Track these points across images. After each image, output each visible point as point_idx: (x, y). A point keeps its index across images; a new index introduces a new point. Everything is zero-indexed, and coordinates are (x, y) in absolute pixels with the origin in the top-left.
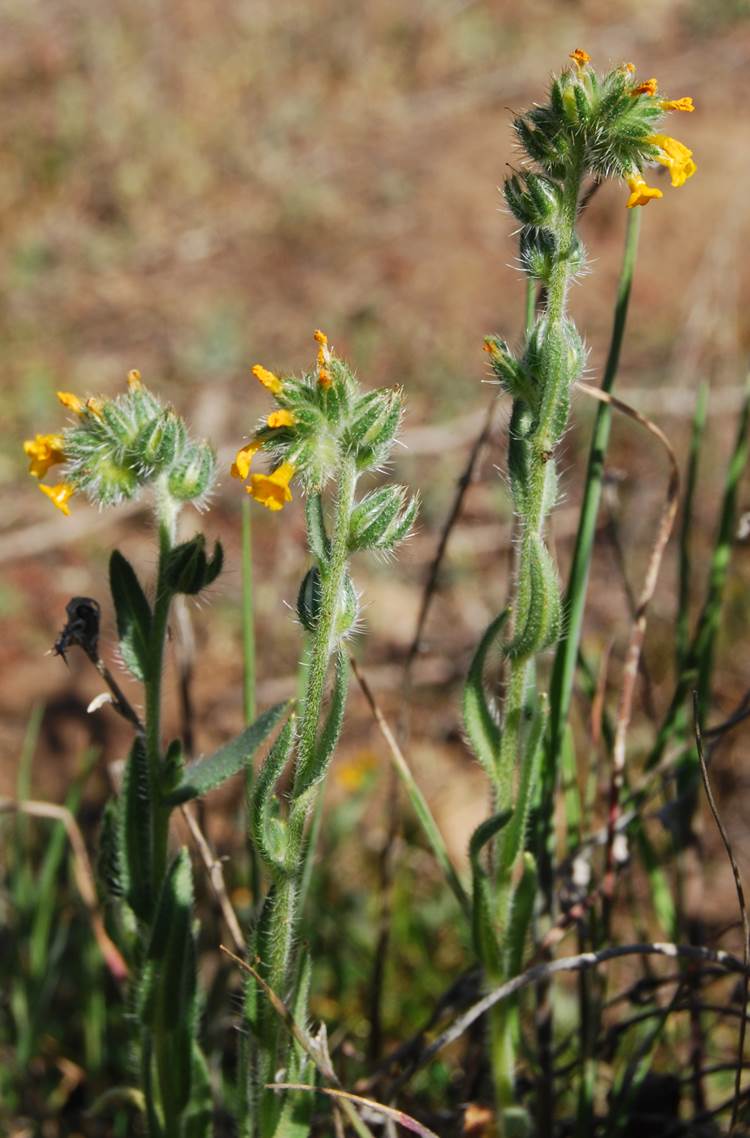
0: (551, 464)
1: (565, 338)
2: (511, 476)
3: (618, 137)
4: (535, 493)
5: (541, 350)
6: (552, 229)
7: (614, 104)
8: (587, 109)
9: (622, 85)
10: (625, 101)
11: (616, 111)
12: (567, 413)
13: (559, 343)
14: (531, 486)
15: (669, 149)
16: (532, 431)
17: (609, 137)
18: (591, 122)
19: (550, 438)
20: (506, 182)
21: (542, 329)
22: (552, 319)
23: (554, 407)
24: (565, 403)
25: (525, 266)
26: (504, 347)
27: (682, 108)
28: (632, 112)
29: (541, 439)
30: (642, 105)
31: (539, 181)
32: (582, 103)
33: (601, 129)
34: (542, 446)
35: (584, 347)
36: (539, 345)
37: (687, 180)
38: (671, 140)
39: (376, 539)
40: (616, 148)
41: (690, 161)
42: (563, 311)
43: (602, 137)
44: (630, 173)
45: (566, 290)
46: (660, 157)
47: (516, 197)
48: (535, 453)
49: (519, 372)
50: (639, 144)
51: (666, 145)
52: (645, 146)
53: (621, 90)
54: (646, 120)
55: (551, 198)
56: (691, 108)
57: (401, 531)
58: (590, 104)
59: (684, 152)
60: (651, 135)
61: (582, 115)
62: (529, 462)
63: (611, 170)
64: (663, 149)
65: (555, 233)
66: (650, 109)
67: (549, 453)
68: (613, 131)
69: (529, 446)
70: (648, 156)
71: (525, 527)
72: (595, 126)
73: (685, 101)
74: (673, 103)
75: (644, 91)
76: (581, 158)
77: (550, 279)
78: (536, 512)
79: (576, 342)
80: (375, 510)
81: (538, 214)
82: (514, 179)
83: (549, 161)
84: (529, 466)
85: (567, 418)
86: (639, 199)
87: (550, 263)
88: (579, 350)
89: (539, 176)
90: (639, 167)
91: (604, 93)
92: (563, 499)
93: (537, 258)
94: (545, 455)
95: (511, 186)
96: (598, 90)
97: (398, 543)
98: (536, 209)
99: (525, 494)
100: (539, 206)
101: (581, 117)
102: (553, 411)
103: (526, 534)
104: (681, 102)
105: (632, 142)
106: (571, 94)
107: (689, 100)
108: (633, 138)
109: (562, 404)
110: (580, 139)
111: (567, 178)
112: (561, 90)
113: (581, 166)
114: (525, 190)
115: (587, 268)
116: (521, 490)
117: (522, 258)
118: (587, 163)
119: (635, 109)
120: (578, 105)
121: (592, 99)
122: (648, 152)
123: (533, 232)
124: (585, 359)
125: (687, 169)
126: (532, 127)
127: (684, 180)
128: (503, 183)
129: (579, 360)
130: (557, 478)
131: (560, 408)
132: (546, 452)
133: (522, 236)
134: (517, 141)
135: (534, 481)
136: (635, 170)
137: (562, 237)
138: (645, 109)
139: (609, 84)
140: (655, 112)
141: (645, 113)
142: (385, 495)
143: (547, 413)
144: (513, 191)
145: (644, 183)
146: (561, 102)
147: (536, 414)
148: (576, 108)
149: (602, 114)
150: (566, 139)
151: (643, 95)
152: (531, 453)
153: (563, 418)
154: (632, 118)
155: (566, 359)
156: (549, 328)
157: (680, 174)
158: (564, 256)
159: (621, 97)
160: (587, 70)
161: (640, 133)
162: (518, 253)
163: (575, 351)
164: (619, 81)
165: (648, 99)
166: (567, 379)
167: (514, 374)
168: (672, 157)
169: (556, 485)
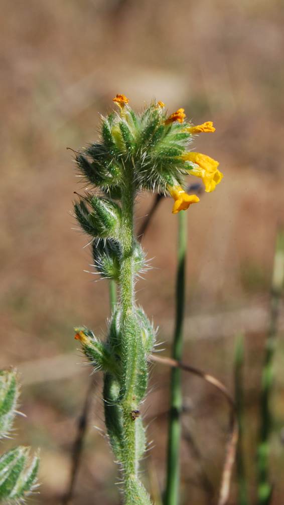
0: (138, 421)
1: (137, 321)
2: (109, 433)
3: (158, 159)
4: (129, 444)
5: (120, 333)
6: (117, 239)
7: (152, 133)
8: (131, 139)
9: (156, 118)
10: (161, 130)
11: (154, 139)
12: (146, 380)
13: (133, 327)
14: (126, 439)
15: (201, 163)
16: (121, 398)
17: (152, 160)
18: (136, 151)
19: (136, 401)
20: (76, 207)
21: (118, 317)
22: (125, 308)
23: (135, 377)
24: (144, 372)
25: (99, 270)
26: (90, 335)
27: (206, 130)
28: (167, 138)
29: (128, 402)
30: (174, 132)
31: (101, 202)
32: (127, 135)
33: (145, 154)
34: (130, 407)
35: (152, 326)
36: (118, 329)
37: (216, 186)
38: (201, 155)
39: (9, 492)
40: (158, 168)
41: (217, 171)
42: (133, 301)
43: (146, 160)
44: (172, 185)
45: (133, 285)
46: (193, 170)
47: (85, 216)
48: (125, 414)
49: (105, 352)
50: (176, 162)
51: (197, 159)
52: (181, 163)
53: (156, 122)
54: (179, 143)
55: (111, 213)
56: (213, 130)
57: (29, 482)
58: (133, 135)
59: (212, 164)
60: (185, 153)
61: (128, 145)
62: (122, 420)
63: (157, 185)
64: (196, 163)
65: (119, 241)
66: (181, 134)
67: (137, 412)
68: (155, 153)
69: (121, 408)
70: (184, 171)
71: (125, 471)
72: (139, 152)
73: (207, 124)
74: (198, 127)
75: (175, 119)
76: (131, 179)
77: (120, 277)
78: (132, 459)
79: (146, 324)
80: (5, 470)
81: (104, 227)
82: (82, 204)
83: (107, 185)
84: (122, 424)
85: (147, 384)
86: (182, 204)
87: (118, 265)
88: (149, 329)
89: (100, 198)
90: (178, 180)
91: (145, 125)
92: (152, 445)
93: (107, 262)
94: (133, 414)
95: (80, 210)
96: (138, 124)
97: (27, 493)
98: (102, 223)
99: (122, 446)
100: (103, 221)
101: (127, 147)
102: (135, 379)
103: (127, 477)
104: (204, 125)
105: (170, 161)
106: (118, 130)
107: (211, 124)
108: (170, 158)
109: (142, 373)
110: (129, 165)
111: (123, 197)
112: (109, 128)
113: (132, 187)
114: (91, 211)
115: (147, 265)
116: (118, 443)
117: (96, 264)
118: (137, 183)
119: (169, 135)
120: (124, 137)
121: (134, 131)
122: (183, 167)
123: (102, 242)
124: (154, 336)
125: (216, 178)
126: (90, 160)
127: (214, 186)
128: (73, 208)
129: (150, 337)
130: (144, 430)
131: (140, 376)
132: (134, 411)
133: (94, 247)
134: (81, 173)
135: (127, 435)
136: (176, 183)
137: (124, 243)
138: (177, 135)
139: (146, 119)
140: (184, 136)
141: (177, 138)
142: (12, 456)
143: (131, 381)
144: (82, 212)
145: (183, 192)
146: (110, 137)
147: (122, 383)
148: (122, 140)
149: (143, 142)
150: (118, 166)
151: (175, 124)
152: (123, 414)
153: (144, 383)
154: (167, 143)
155: (141, 338)
156: (124, 316)
157: (211, 182)
159: (157, 127)
160: (128, 110)
161: (175, 153)
162: (91, 259)
163: (146, 331)
164: (153, 116)
165: (178, 126)
166: (143, 354)
167: (100, 353)
168: (204, 168)
169: (144, 435)
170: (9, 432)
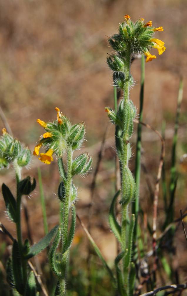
0: (129, 145)
1: (130, 105)
2: (117, 149)
3: (141, 41)
4: (125, 154)
5: (123, 110)
6: (123, 72)
7: (139, 31)
8: (131, 33)
9: (141, 24)
10: (142, 29)
11: (140, 32)
12: (132, 128)
13: (128, 107)
14: (124, 152)
15: (158, 43)
16: (122, 135)
17: (138, 41)
18: (132, 37)
19: (128, 137)
20: (108, 59)
21: (122, 104)
22: (125, 99)
23: (128, 127)
24: (132, 125)
25: (115, 84)
26: (111, 110)
27: (160, 30)
28: (145, 32)
29: (125, 137)
30: (147, 31)
31: (118, 57)
32: (129, 31)
33: (136, 39)
34: (126, 139)
35: (135, 108)
36: (122, 108)
37: (163, 52)
38: (158, 40)
40: (141, 44)
41: (164, 46)
42: (128, 97)
43: (136, 41)
44: (146, 51)
45: (129, 91)
46: (154, 46)
47: (111, 63)
48: (124, 141)
49: (117, 117)
50: (148, 42)
51: (156, 41)
52: (149, 43)
53: (141, 26)
54: (149, 35)
55: (121, 62)
56: (163, 30)
58: (131, 31)
59: (162, 43)
60: (151, 39)
61: (129, 35)
62: (122, 144)
63: (140, 51)
64: (156, 43)
65: (124, 73)
66: (150, 31)
67: (128, 141)
68: (140, 39)
69: (122, 139)
70: (151, 46)
71: (123, 164)
72: (134, 38)
73: (160, 28)
74: (157, 29)
75: (148, 25)
76: (130, 49)
77: (124, 87)
78: (126, 160)
79: (133, 107)
80: (79, 162)
81: (118, 67)
82: (110, 58)
83: (120, 50)
84: (122, 146)
85: (133, 130)
86: (149, 59)
87: (123, 82)
88: (134, 109)
89: (117, 56)
91: (136, 27)
92: (133, 155)
93: (119, 82)
94: (127, 142)
95: (109, 60)
96: (133, 27)
98: (118, 66)
99: (122, 154)
100: (118, 65)
101: (129, 36)
102: (128, 128)
103: (124, 166)
104: (159, 28)
105: (146, 41)
106: (125, 29)
107: (162, 28)
108: (146, 40)
109: (131, 126)
110: (129, 42)
111: (126, 56)
112: (122, 28)
113: (130, 51)
114: (114, 61)
115: (134, 83)
116: (120, 153)
117: (114, 82)
118: (132, 50)
119: (145, 31)
120: (128, 32)
121: (132, 30)
123: (117, 73)
124: (136, 112)
125: (163, 49)
126: (114, 41)
127: (162, 53)
128: (107, 59)
129: (134, 112)
130: (131, 149)
131: (130, 127)
132: (127, 141)
133: (114, 75)
134: (110, 45)
135: (124, 150)
136: (147, 50)
137: (126, 74)
138: (148, 32)
139: (137, 25)
140: (152, 32)
141: (148, 33)
143: (126, 129)
144: (110, 61)
145: (150, 54)
146: (122, 31)
147: (123, 129)
148: (127, 33)
149: (135, 34)
150: (125, 43)
151: (148, 27)
152: (123, 142)
153: (131, 130)
154: (145, 34)
155: (131, 111)
156: (125, 103)
157: (161, 51)
158: (128, 80)
159: (141, 28)
160: (130, 21)
161: (148, 39)
162: (112, 80)
163: (133, 109)
164: (140, 24)
165: (149, 28)
166: (132, 118)
167: (115, 118)
168: (158, 45)
169: (131, 151)
170: (81, 148)
